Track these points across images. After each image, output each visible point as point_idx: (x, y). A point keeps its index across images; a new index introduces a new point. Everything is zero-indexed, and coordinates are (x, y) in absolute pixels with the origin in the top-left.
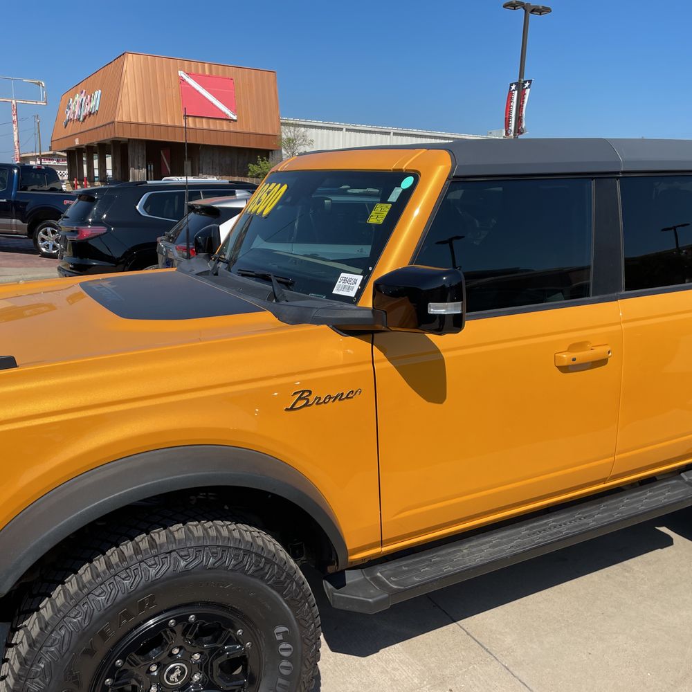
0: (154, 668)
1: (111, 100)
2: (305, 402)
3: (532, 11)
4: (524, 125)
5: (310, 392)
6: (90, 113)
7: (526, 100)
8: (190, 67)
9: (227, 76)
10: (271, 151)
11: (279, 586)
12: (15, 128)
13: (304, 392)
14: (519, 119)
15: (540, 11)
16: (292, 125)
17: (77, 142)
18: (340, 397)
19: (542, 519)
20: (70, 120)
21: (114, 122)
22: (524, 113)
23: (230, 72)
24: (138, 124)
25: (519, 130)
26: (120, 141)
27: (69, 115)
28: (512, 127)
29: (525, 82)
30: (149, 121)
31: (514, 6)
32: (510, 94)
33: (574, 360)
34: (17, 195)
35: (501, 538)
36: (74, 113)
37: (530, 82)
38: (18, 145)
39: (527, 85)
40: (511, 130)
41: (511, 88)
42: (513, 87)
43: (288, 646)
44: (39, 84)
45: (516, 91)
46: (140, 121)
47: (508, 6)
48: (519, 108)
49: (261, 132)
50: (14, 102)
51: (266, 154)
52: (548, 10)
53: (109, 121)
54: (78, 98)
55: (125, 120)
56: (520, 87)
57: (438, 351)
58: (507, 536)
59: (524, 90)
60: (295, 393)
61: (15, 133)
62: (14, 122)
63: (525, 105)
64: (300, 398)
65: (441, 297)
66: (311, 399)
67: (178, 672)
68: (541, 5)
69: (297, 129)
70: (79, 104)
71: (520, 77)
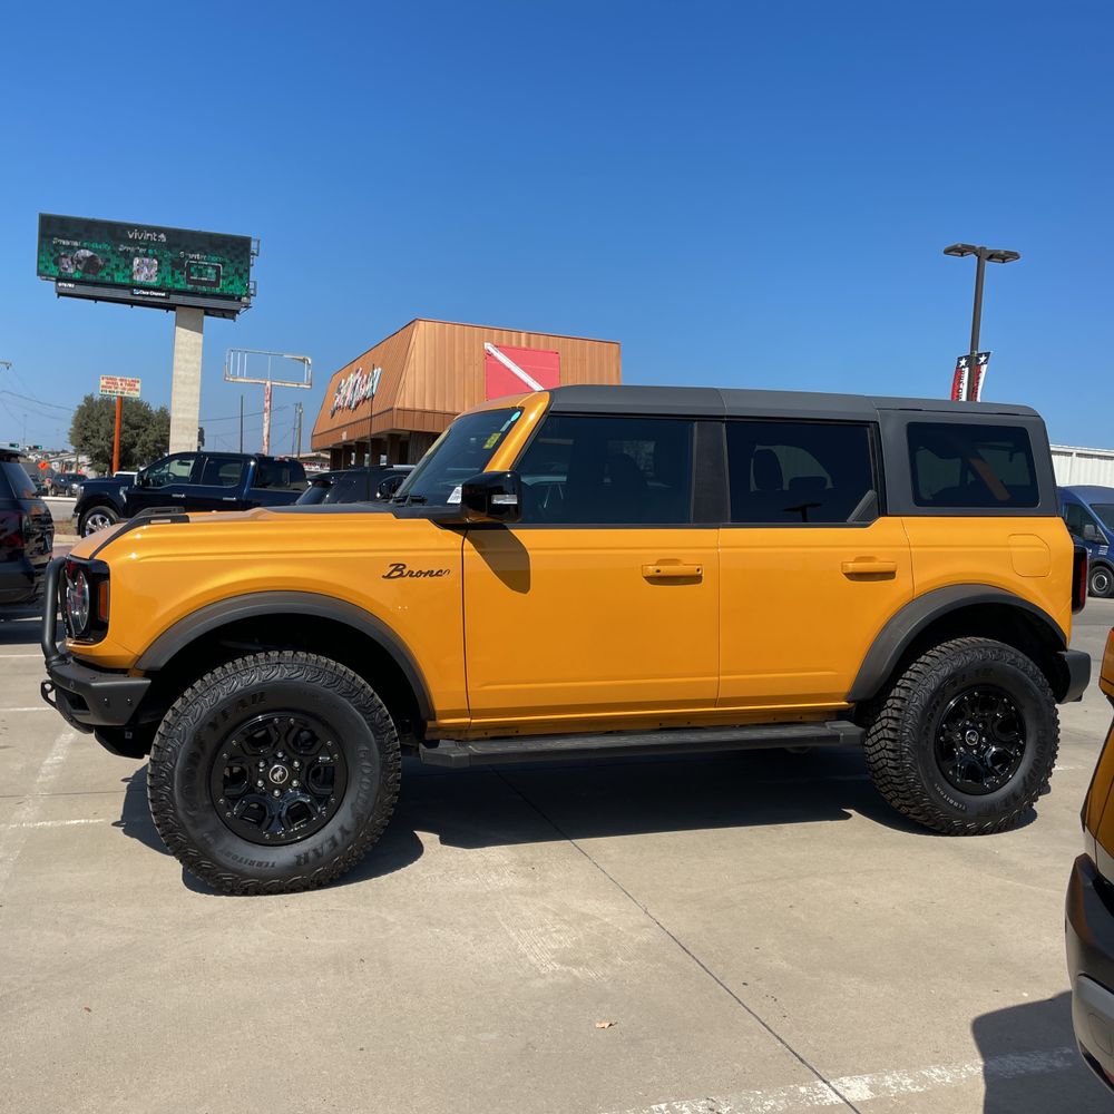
0: (262, 765)
1: (393, 381)
2: (399, 573)
3: (990, 258)
5: (405, 566)
6: (365, 398)
7: (981, 381)
8: (501, 337)
9: (551, 349)
11: (348, 694)
12: (266, 418)
13: (400, 565)
15: (1004, 257)
17: (344, 437)
18: (430, 573)
20: (338, 408)
21: (392, 409)
23: (555, 344)
24: (424, 412)
26: (399, 436)
27: (339, 401)
29: (981, 355)
30: (438, 408)
31: (961, 251)
32: (959, 371)
33: (658, 571)
34: (250, 492)
36: (345, 398)
37: (987, 354)
38: (268, 441)
39: (982, 359)
41: (959, 364)
42: (963, 362)
43: (368, 764)
44: (304, 361)
45: (967, 369)
46: (428, 408)
47: (950, 251)
48: (972, 392)
50: (268, 384)
52: (1015, 256)
53: (386, 408)
54: (352, 378)
55: (407, 406)
56: (973, 363)
57: (525, 550)
59: (979, 366)
60: (392, 565)
61: (266, 425)
62: (266, 410)
63: (980, 387)
64: (395, 570)
66: (405, 571)
67: (280, 773)
70: (353, 386)
71: (972, 349)
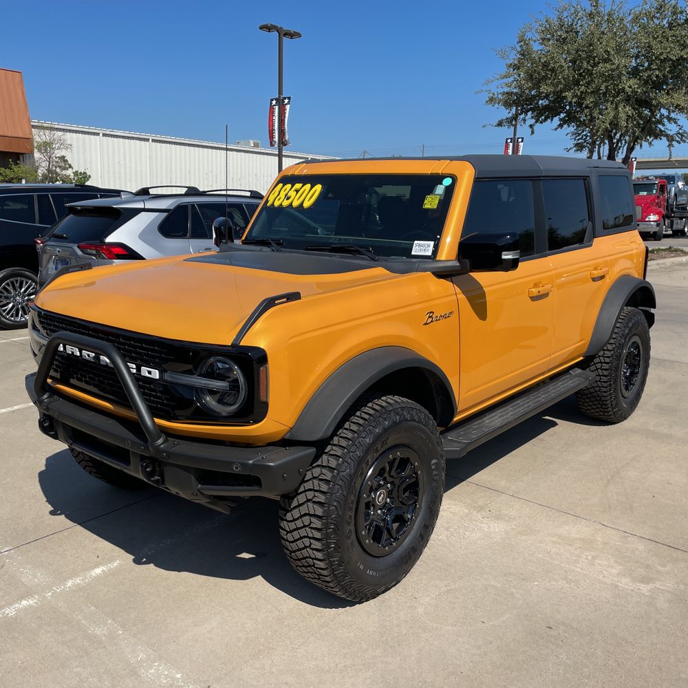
2: (431, 319)
3: (285, 35)
4: (287, 137)
7: (287, 115)
10: (22, 154)
13: (431, 313)
14: (282, 132)
15: (292, 35)
16: (47, 128)
18: (445, 316)
19: (515, 401)
22: (286, 126)
25: (282, 142)
28: (276, 139)
29: (285, 98)
31: (268, 28)
32: (272, 108)
35: (501, 412)
37: (289, 98)
39: (286, 101)
40: (275, 142)
41: (271, 103)
42: (274, 102)
45: (277, 107)
47: (263, 28)
48: (281, 122)
49: (10, 135)
51: (17, 157)
52: (299, 35)
56: (280, 103)
57: (482, 287)
58: (504, 411)
59: (284, 105)
60: (427, 314)
63: (286, 119)
64: (429, 317)
65: (509, 248)
66: (434, 317)
67: (382, 496)
68: (292, 29)
69: (53, 132)
71: (279, 94)
